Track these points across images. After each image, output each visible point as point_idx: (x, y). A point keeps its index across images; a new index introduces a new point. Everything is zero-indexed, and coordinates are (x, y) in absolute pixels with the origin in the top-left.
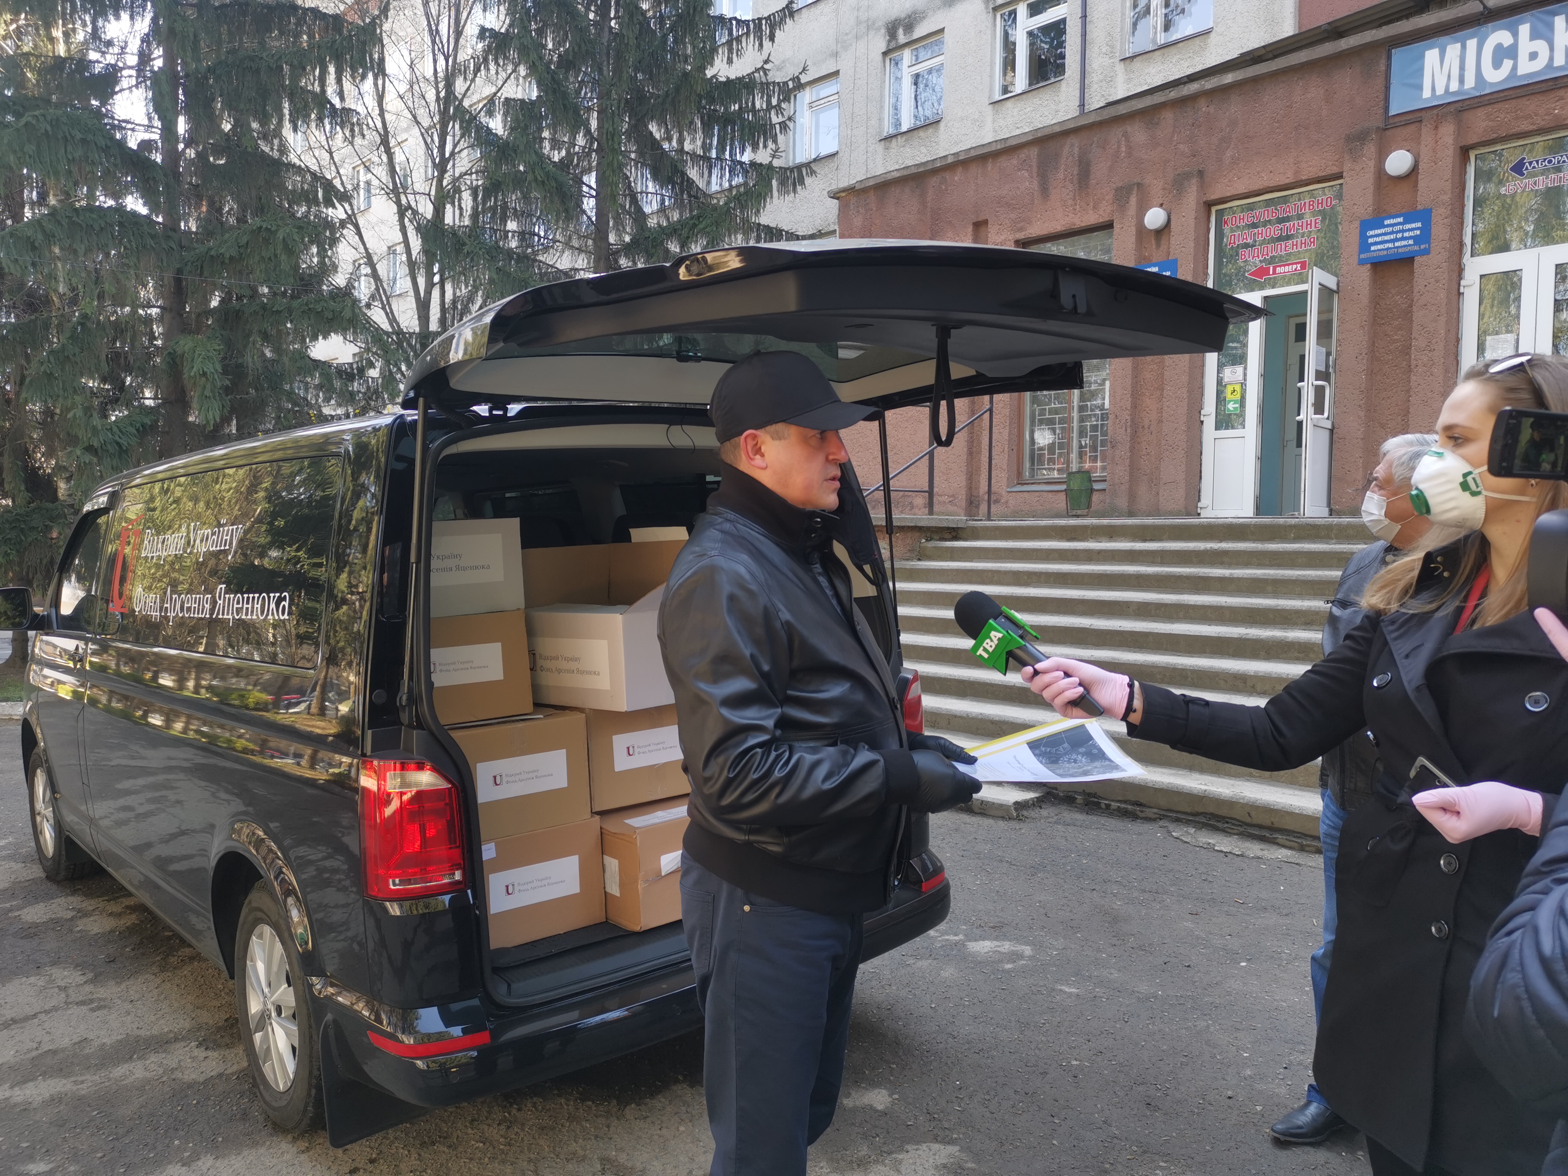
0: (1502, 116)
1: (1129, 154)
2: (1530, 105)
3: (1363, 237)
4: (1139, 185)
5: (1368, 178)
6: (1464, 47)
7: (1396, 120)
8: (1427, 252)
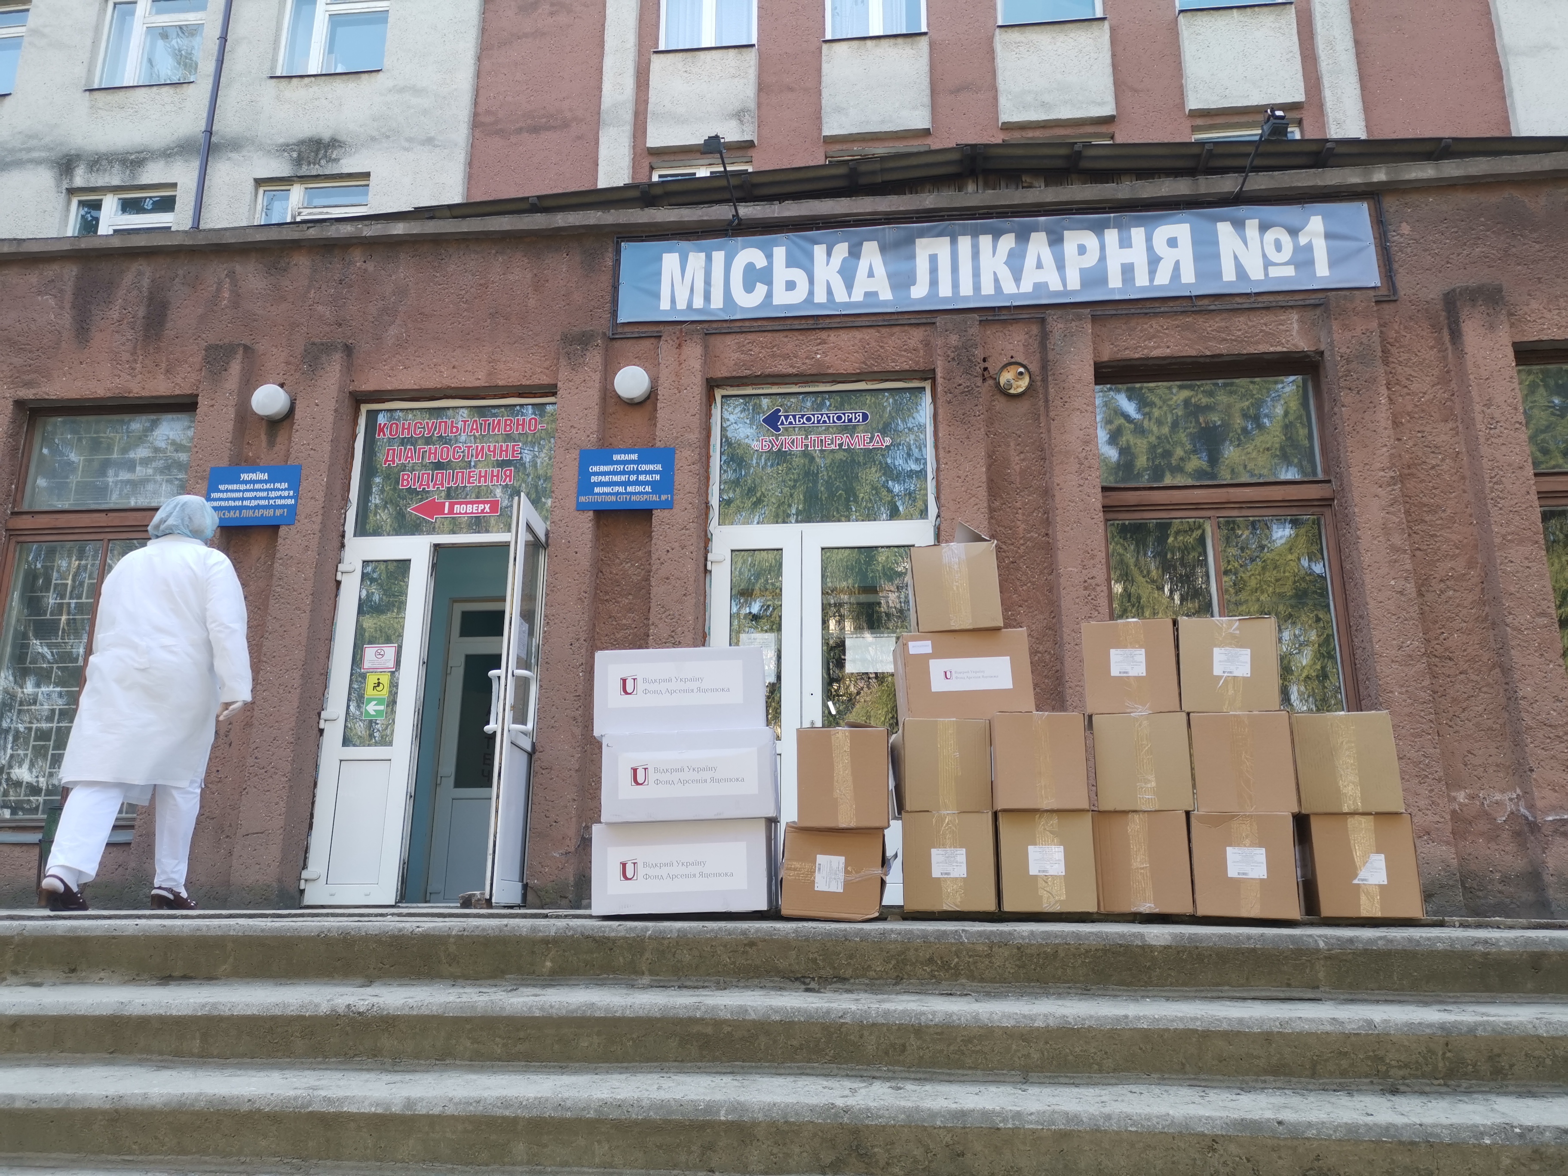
0: (757, 350)
1: (235, 304)
2: (789, 343)
3: (584, 475)
4: (246, 348)
5: (592, 395)
6: (709, 259)
7: (627, 329)
8: (668, 505)
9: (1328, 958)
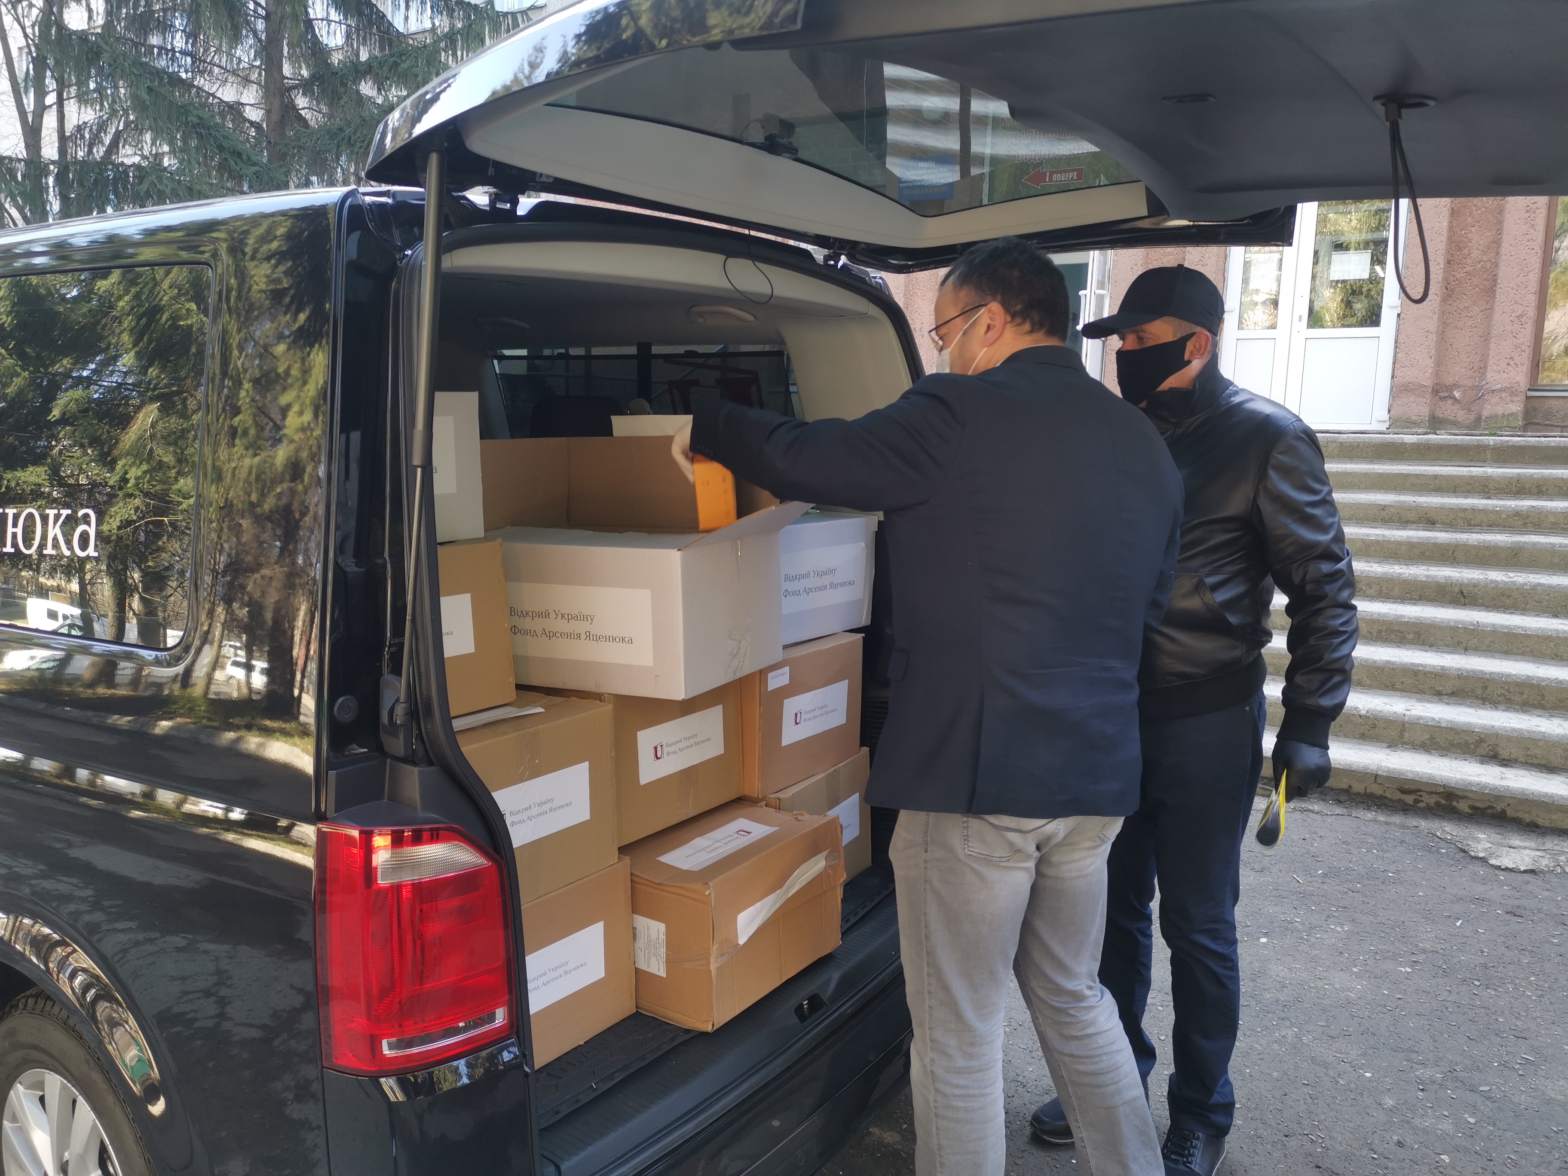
9: (1494, 449)
